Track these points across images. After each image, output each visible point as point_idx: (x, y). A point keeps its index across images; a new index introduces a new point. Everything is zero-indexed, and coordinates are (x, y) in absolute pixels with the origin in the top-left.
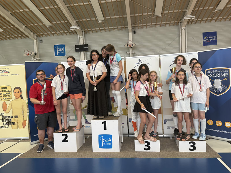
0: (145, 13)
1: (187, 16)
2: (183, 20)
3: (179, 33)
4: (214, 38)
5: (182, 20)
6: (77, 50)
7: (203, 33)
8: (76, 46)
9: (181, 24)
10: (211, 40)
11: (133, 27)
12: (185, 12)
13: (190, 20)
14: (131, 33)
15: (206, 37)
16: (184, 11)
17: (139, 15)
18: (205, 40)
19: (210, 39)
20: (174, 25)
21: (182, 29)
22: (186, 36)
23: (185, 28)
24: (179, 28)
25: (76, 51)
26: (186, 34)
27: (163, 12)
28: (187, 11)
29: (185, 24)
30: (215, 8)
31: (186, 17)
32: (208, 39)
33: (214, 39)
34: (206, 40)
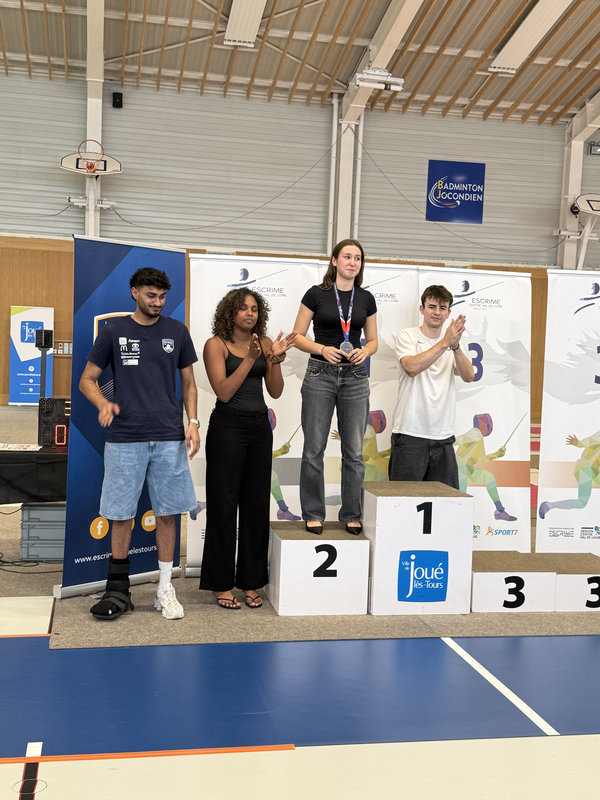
0: (182, 16)
1: (370, 72)
2: (351, 84)
3: (330, 146)
4: (473, 193)
5: (347, 84)
7: (430, 161)
9: (340, 104)
10: (461, 200)
11: (115, 72)
12: (365, 49)
13: (381, 90)
14: (100, 101)
16: (359, 46)
17: (152, 19)
20: (308, 103)
21: (344, 127)
22: (359, 162)
23: (357, 126)
24: (331, 123)
26: (360, 156)
27: (267, 30)
28: (371, 47)
29: (358, 105)
30: (490, 57)
31: (365, 76)
33: (473, 198)
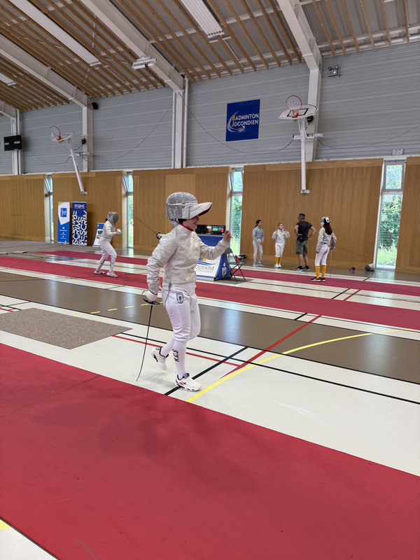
4: (252, 119)
6: (7, 148)
7: (228, 104)
8: (6, 139)
10: (246, 126)
14: (86, 108)
15: (233, 118)
18: (231, 124)
19: (244, 120)
21: (177, 95)
23: (184, 93)
25: (5, 150)
26: (186, 109)
32: (237, 121)
33: (252, 122)
34: (234, 124)
